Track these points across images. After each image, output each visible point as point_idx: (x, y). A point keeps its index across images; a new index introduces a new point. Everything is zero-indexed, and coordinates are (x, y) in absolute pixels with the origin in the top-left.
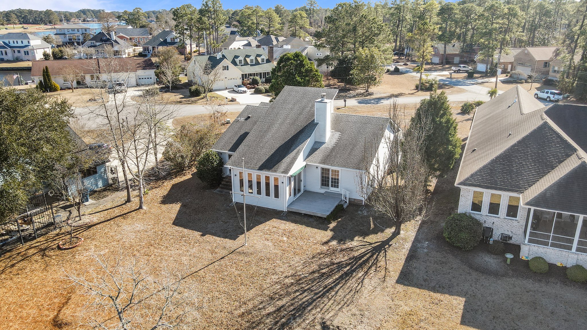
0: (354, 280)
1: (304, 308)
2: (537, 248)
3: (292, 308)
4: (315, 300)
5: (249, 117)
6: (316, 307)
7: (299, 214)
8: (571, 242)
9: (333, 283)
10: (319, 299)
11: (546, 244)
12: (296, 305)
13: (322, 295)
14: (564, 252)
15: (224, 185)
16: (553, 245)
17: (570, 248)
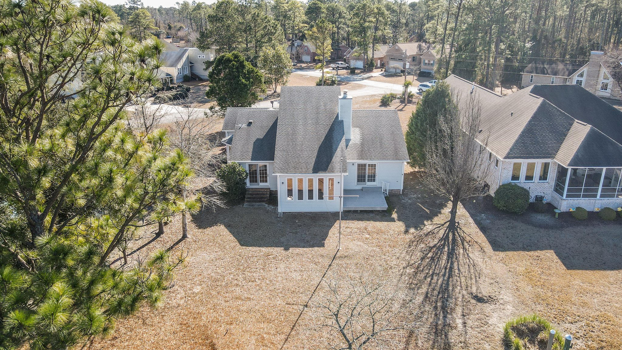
0: (461, 257)
1: (447, 289)
2: (572, 200)
3: (436, 292)
4: (448, 281)
5: (250, 123)
6: (454, 286)
7: (355, 212)
8: (597, 191)
9: (448, 262)
10: (451, 279)
11: (579, 196)
12: (437, 288)
13: (449, 275)
14: (592, 200)
15: (249, 198)
16: (584, 196)
17: (595, 196)
